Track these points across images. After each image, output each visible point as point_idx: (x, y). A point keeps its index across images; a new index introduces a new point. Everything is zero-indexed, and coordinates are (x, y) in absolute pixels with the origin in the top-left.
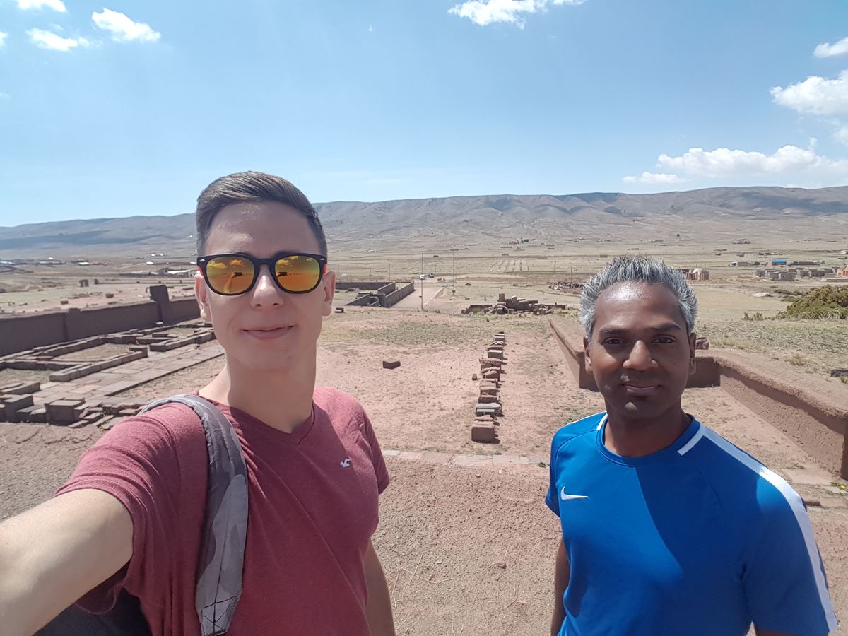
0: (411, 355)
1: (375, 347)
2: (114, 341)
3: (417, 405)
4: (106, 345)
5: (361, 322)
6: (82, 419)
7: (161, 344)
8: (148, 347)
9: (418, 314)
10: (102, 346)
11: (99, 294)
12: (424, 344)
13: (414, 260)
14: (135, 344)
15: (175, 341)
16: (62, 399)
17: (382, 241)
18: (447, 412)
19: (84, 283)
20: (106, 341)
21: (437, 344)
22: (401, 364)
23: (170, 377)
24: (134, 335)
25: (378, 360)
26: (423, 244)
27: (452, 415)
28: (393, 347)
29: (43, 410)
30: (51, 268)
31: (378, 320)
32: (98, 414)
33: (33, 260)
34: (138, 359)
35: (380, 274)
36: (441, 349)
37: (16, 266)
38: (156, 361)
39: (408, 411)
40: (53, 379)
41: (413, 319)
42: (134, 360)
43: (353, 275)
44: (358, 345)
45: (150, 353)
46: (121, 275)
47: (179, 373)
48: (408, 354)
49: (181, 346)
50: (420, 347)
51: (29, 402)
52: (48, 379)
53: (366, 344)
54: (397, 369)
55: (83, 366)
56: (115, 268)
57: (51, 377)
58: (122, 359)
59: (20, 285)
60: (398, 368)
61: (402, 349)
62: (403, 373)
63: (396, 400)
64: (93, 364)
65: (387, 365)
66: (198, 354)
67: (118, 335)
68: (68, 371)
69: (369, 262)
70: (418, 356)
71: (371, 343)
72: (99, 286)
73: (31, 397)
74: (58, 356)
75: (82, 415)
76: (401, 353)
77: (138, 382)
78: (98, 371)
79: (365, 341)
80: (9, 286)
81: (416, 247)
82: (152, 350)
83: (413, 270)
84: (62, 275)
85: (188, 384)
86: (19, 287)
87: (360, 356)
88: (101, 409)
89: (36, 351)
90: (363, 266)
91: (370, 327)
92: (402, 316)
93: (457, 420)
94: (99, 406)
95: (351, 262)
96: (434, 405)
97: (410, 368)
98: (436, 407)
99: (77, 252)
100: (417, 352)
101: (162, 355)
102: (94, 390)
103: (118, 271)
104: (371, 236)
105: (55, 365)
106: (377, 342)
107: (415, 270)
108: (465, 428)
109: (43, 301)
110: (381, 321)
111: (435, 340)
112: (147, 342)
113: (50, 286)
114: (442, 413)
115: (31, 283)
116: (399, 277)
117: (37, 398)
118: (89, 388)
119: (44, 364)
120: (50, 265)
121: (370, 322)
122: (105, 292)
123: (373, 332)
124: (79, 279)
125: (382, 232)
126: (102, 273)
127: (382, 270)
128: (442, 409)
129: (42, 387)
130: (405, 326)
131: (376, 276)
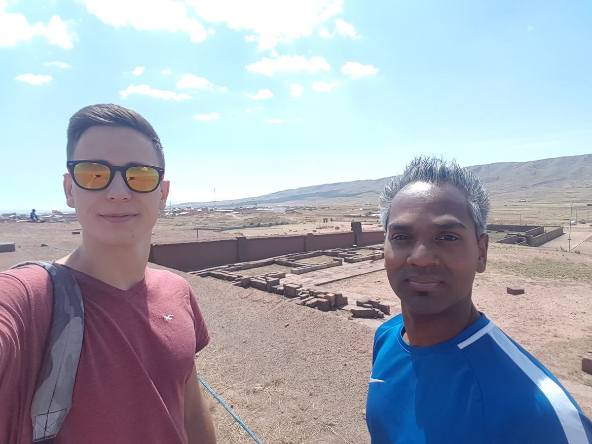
0: (537, 286)
1: (505, 276)
2: (326, 254)
3: (531, 328)
4: (323, 256)
5: (498, 255)
6: (298, 296)
7: (351, 258)
8: (343, 259)
9: (555, 253)
10: (321, 256)
11: (332, 227)
12: (553, 279)
13: (566, 208)
14: (338, 257)
15: (360, 257)
16: (292, 283)
17: (535, 193)
18: (561, 340)
19: (325, 220)
20: (324, 254)
21: (567, 280)
22: (525, 291)
23: (351, 279)
24: (338, 251)
25: (504, 287)
26: (576, 194)
27: (567, 343)
28: (521, 278)
29: (282, 288)
30: (311, 212)
31: (513, 255)
32: (307, 295)
33: (303, 207)
34: (337, 266)
35: (531, 219)
36: (570, 285)
37: (295, 210)
38: (346, 269)
39: (520, 331)
40: (292, 272)
41: (548, 257)
42: (334, 266)
43: (504, 219)
44: (489, 273)
45: (344, 263)
46: (345, 216)
47: (357, 277)
48: (535, 285)
49: (363, 261)
50: (548, 280)
51: (277, 283)
52: (290, 271)
53: (496, 273)
54: (519, 296)
55: (307, 267)
56: (342, 212)
57: (291, 270)
58: (328, 265)
59: (295, 220)
60: (522, 295)
61: (529, 280)
62: (525, 299)
63: (512, 320)
64: (313, 266)
65: (510, 291)
66: (371, 266)
67: (330, 251)
68: (300, 268)
69: (521, 209)
70: (544, 287)
71: (502, 272)
72: (333, 222)
73: (279, 280)
74: (298, 259)
75: (299, 294)
76: (529, 283)
77: (333, 280)
78: (314, 271)
79: (496, 270)
80: (291, 221)
81: (568, 197)
82: (345, 261)
83: (565, 216)
84: (315, 215)
85: (360, 285)
86: (295, 222)
87: (489, 281)
88: (308, 292)
89: (289, 256)
90: (515, 213)
91: (504, 259)
92: (538, 254)
93: (570, 349)
94: (308, 290)
95: (503, 209)
96: (548, 331)
97: (533, 297)
98: (550, 333)
99: (325, 202)
100: (544, 284)
101: (350, 265)
102: (310, 281)
103: (343, 213)
104: (524, 189)
105: (295, 264)
106: (508, 272)
107: (566, 217)
108: (577, 358)
109: (305, 229)
110: (516, 256)
111: (566, 276)
112: (344, 256)
113: (309, 222)
114: (555, 339)
115: (301, 220)
116: (548, 222)
117: (282, 282)
118: (307, 279)
119: (290, 263)
120: (311, 210)
121: (506, 256)
122: (335, 226)
123: (505, 264)
124: (323, 218)
125: (535, 185)
126: (335, 215)
127: (532, 216)
128: (556, 336)
129: (286, 275)
130: (538, 261)
131: (526, 221)
